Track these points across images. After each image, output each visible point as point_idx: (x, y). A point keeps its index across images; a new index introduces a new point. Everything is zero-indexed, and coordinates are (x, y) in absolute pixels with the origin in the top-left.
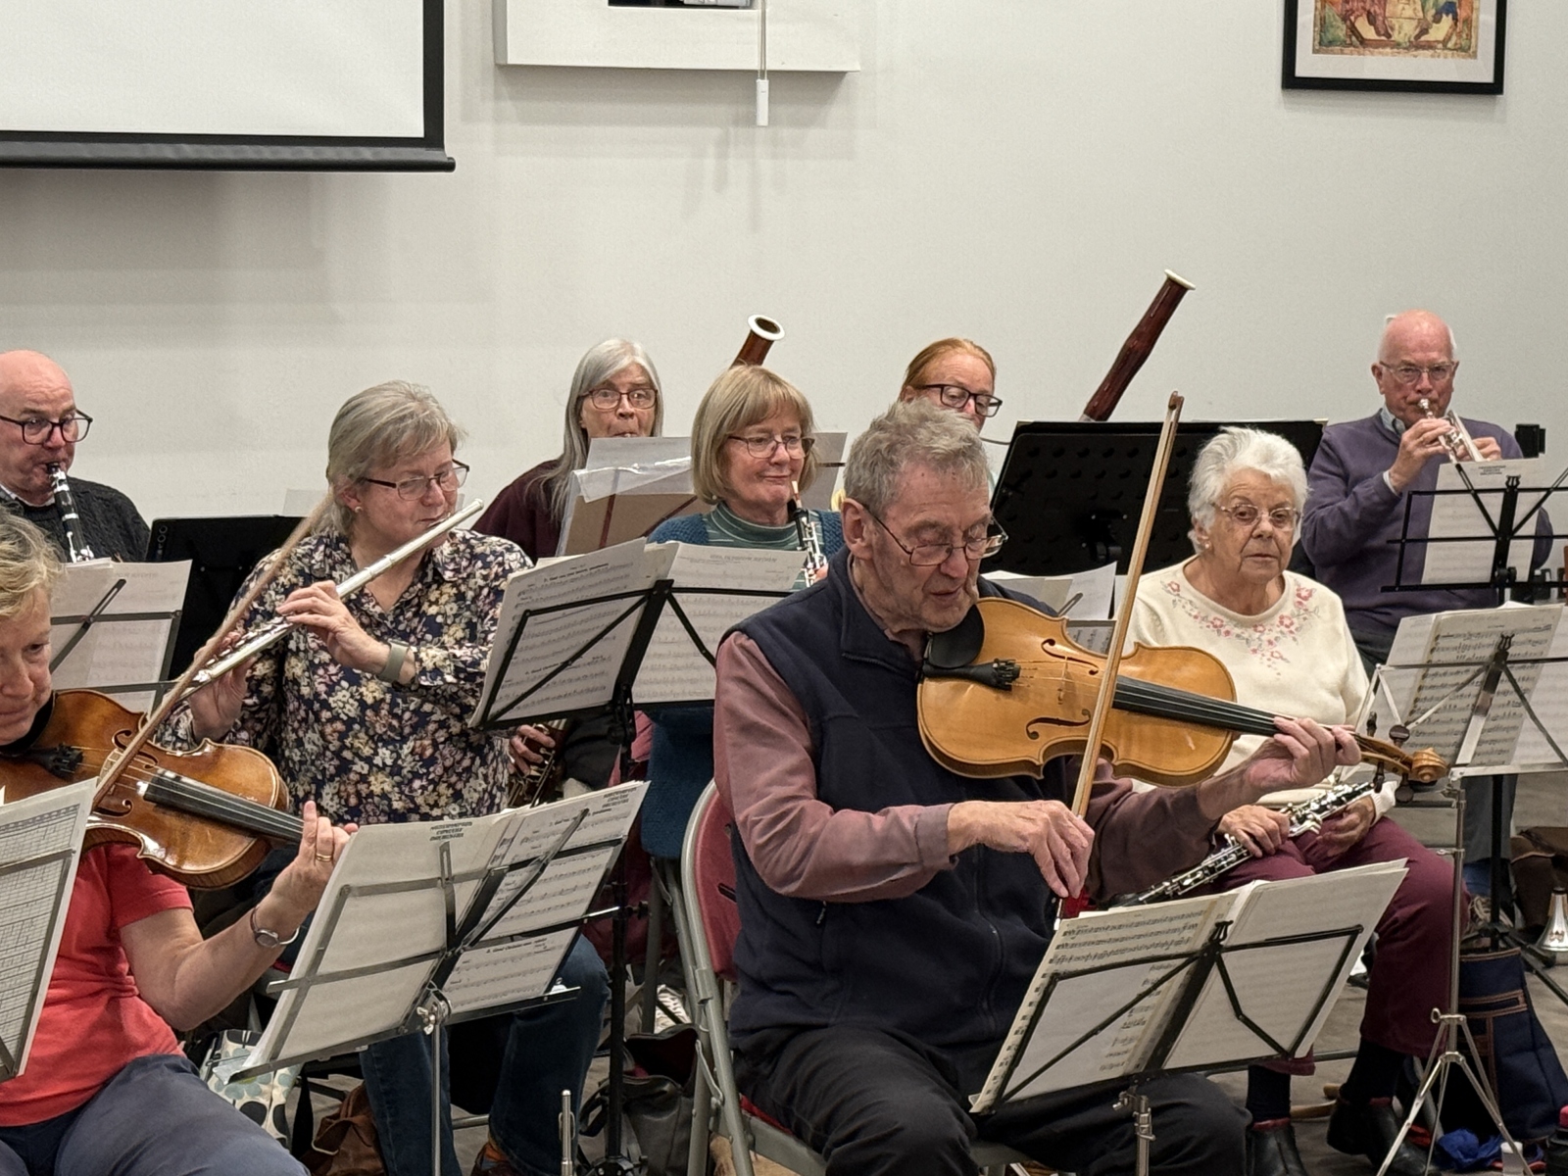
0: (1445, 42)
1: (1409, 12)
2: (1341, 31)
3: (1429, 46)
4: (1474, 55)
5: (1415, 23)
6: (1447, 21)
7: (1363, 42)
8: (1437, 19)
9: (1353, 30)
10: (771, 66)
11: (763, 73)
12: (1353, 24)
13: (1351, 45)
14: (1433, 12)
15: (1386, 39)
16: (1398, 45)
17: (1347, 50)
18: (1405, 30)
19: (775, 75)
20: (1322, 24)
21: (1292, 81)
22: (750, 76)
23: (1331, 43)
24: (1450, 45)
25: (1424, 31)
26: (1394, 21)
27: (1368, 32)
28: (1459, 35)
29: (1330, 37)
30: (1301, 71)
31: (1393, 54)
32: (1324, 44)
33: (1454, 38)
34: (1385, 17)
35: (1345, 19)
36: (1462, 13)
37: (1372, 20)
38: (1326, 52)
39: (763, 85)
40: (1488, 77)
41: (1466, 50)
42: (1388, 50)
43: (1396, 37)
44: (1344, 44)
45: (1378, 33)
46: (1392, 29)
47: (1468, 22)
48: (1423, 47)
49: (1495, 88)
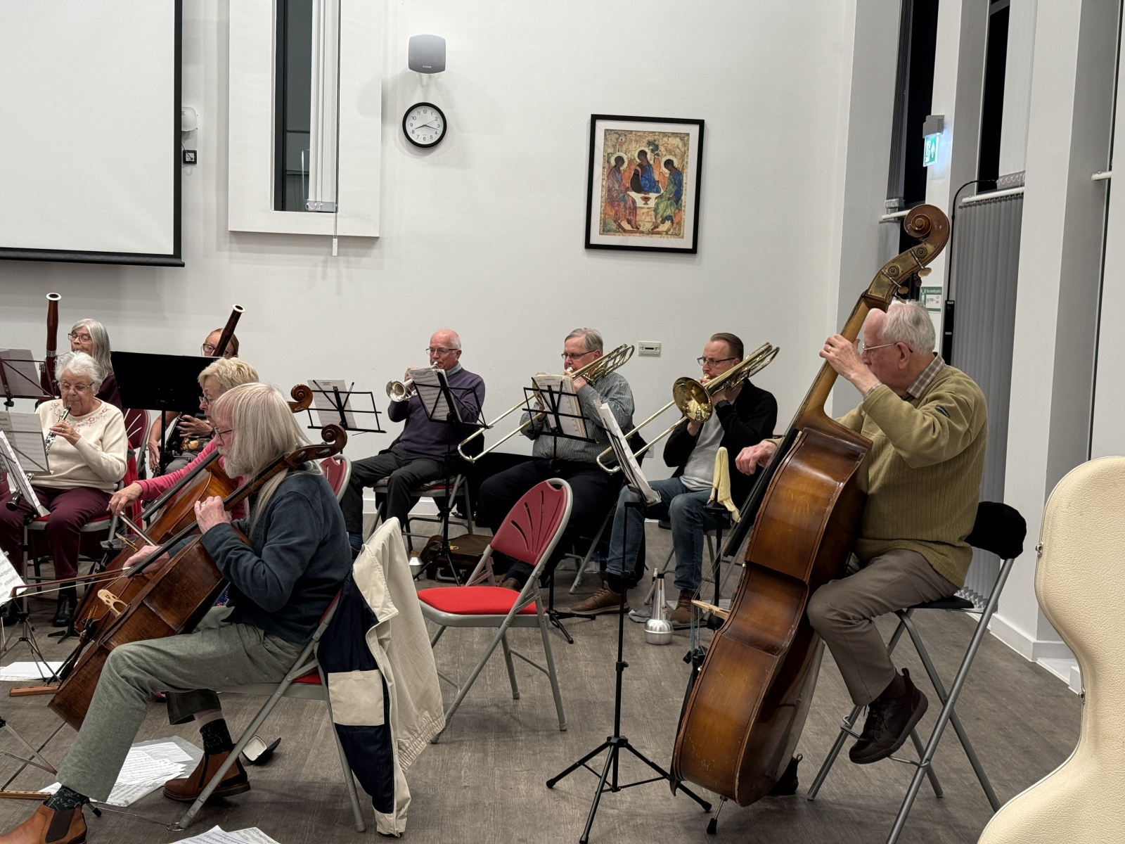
0: (667, 232)
1: (648, 219)
2: (614, 226)
3: (659, 233)
4: (683, 237)
5: (651, 224)
6: (668, 224)
7: (625, 231)
8: (663, 222)
9: (620, 226)
10: (338, 234)
11: (335, 237)
12: (619, 224)
13: (619, 232)
14: (661, 219)
15: (636, 229)
16: (642, 232)
17: (616, 234)
18: (646, 225)
19: (340, 238)
20: (604, 223)
21: (589, 246)
22: (330, 237)
23: (608, 231)
24: (669, 233)
25: (657, 227)
26: (640, 223)
27: (627, 227)
28: (675, 229)
29: (608, 228)
30: (593, 241)
31: (640, 236)
32: (605, 230)
33: (672, 230)
34: (636, 221)
35: (615, 222)
36: (676, 220)
37: (629, 222)
38: (607, 235)
39: (335, 241)
40: (690, 246)
41: (678, 235)
42: (638, 234)
43: (641, 229)
44: (615, 231)
45: (632, 227)
46: (640, 226)
47: (679, 224)
48: (656, 233)
49: (693, 251)
